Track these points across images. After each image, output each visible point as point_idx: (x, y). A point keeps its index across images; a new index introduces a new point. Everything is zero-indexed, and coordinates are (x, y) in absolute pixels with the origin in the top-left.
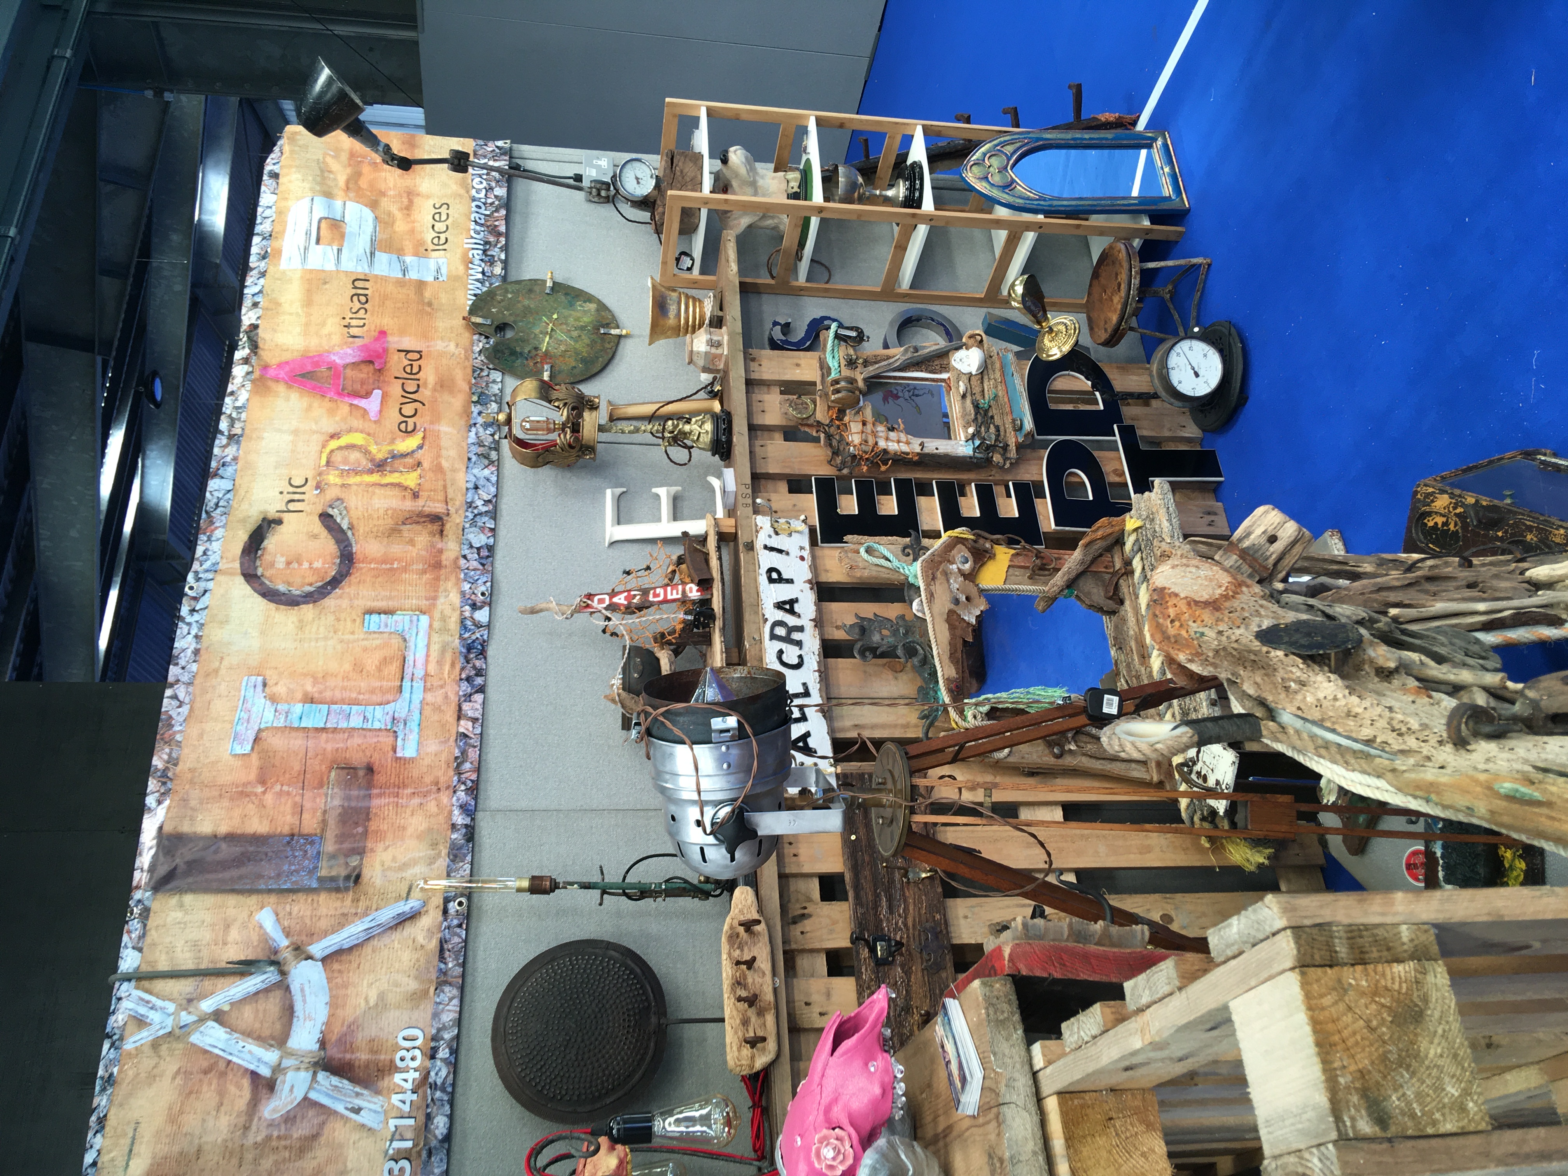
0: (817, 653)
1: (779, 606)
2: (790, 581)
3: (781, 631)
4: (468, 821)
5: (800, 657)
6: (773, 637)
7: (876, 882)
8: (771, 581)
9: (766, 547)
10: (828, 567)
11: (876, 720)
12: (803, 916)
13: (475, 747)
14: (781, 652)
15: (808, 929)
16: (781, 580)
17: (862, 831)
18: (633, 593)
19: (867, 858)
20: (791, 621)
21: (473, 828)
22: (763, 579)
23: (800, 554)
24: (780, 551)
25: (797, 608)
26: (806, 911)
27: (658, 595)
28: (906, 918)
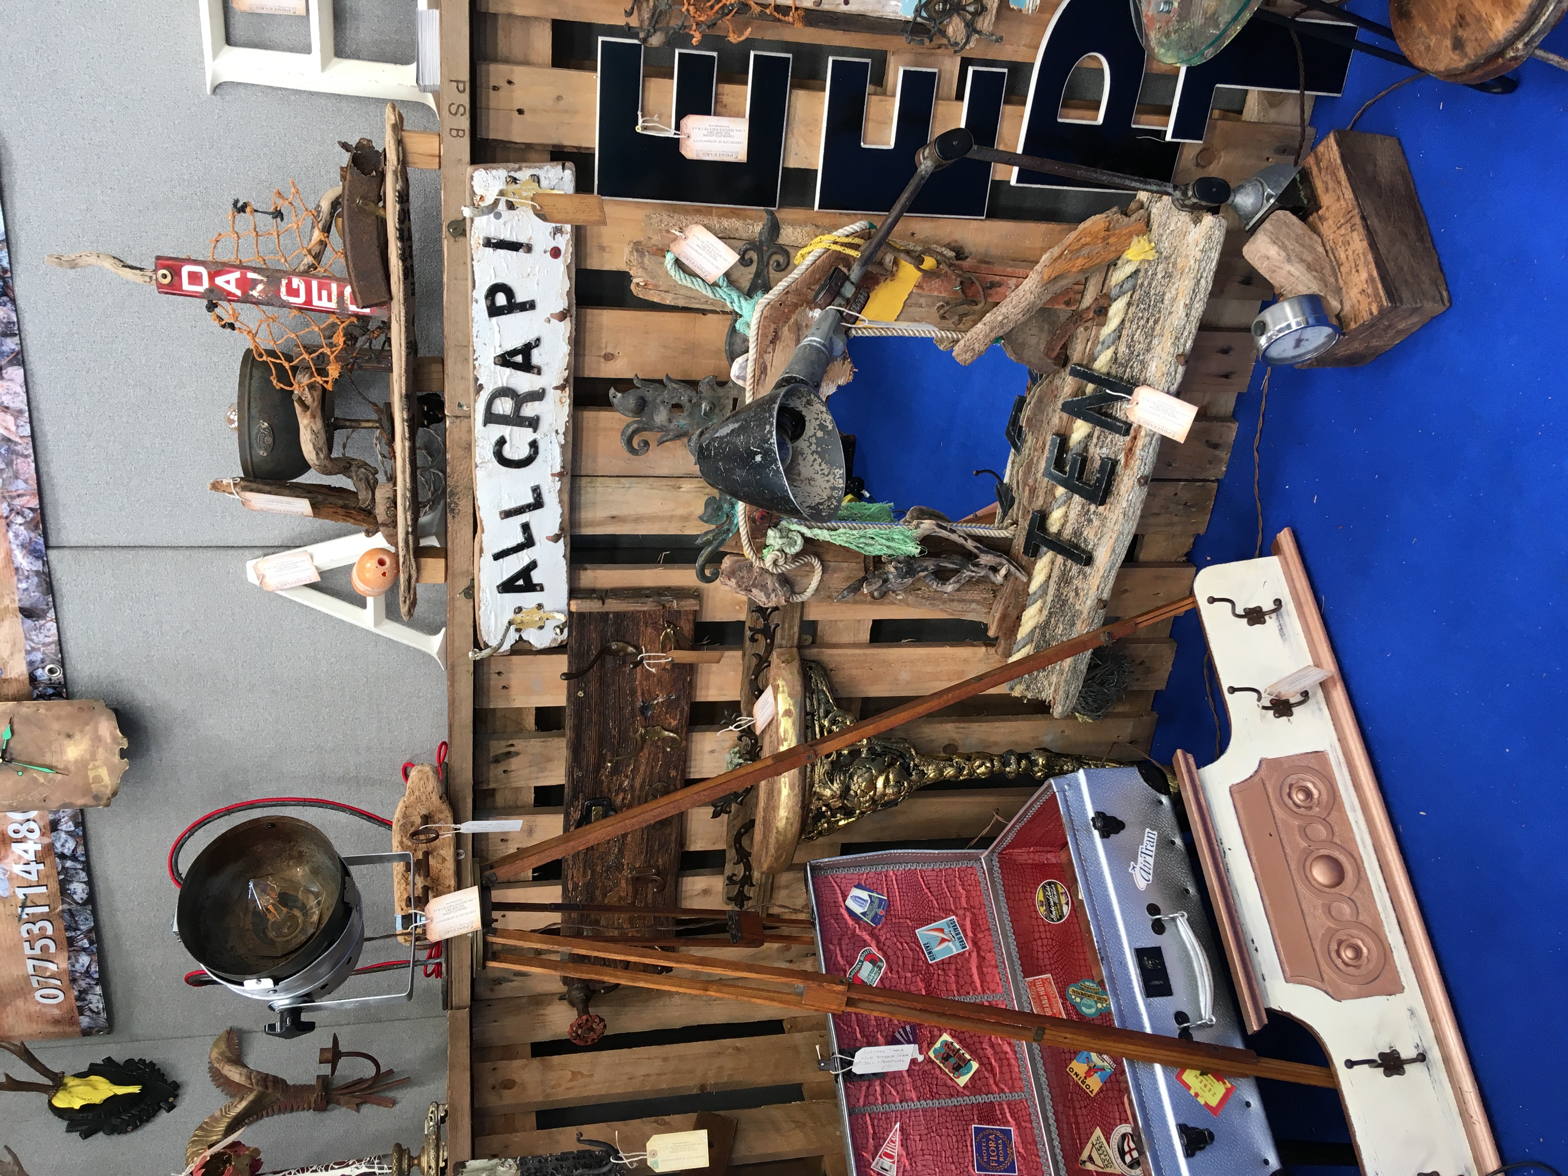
0: (562, 430)
1: (505, 360)
2: (529, 306)
3: (504, 406)
4: (38, 566)
5: (534, 445)
6: (491, 418)
7: (602, 740)
8: (494, 311)
9: (488, 243)
10: (605, 242)
11: (641, 510)
12: (509, 755)
13: (26, 456)
14: (502, 442)
15: (513, 767)
16: (513, 307)
17: (593, 687)
18: (251, 275)
19: (594, 717)
20: (523, 382)
21: (49, 575)
22: (480, 308)
23: (552, 244)
24: (514, 246)
25: (536, 357)
26: (512, 749)
27: (295, 293)
28: (633, 779)
